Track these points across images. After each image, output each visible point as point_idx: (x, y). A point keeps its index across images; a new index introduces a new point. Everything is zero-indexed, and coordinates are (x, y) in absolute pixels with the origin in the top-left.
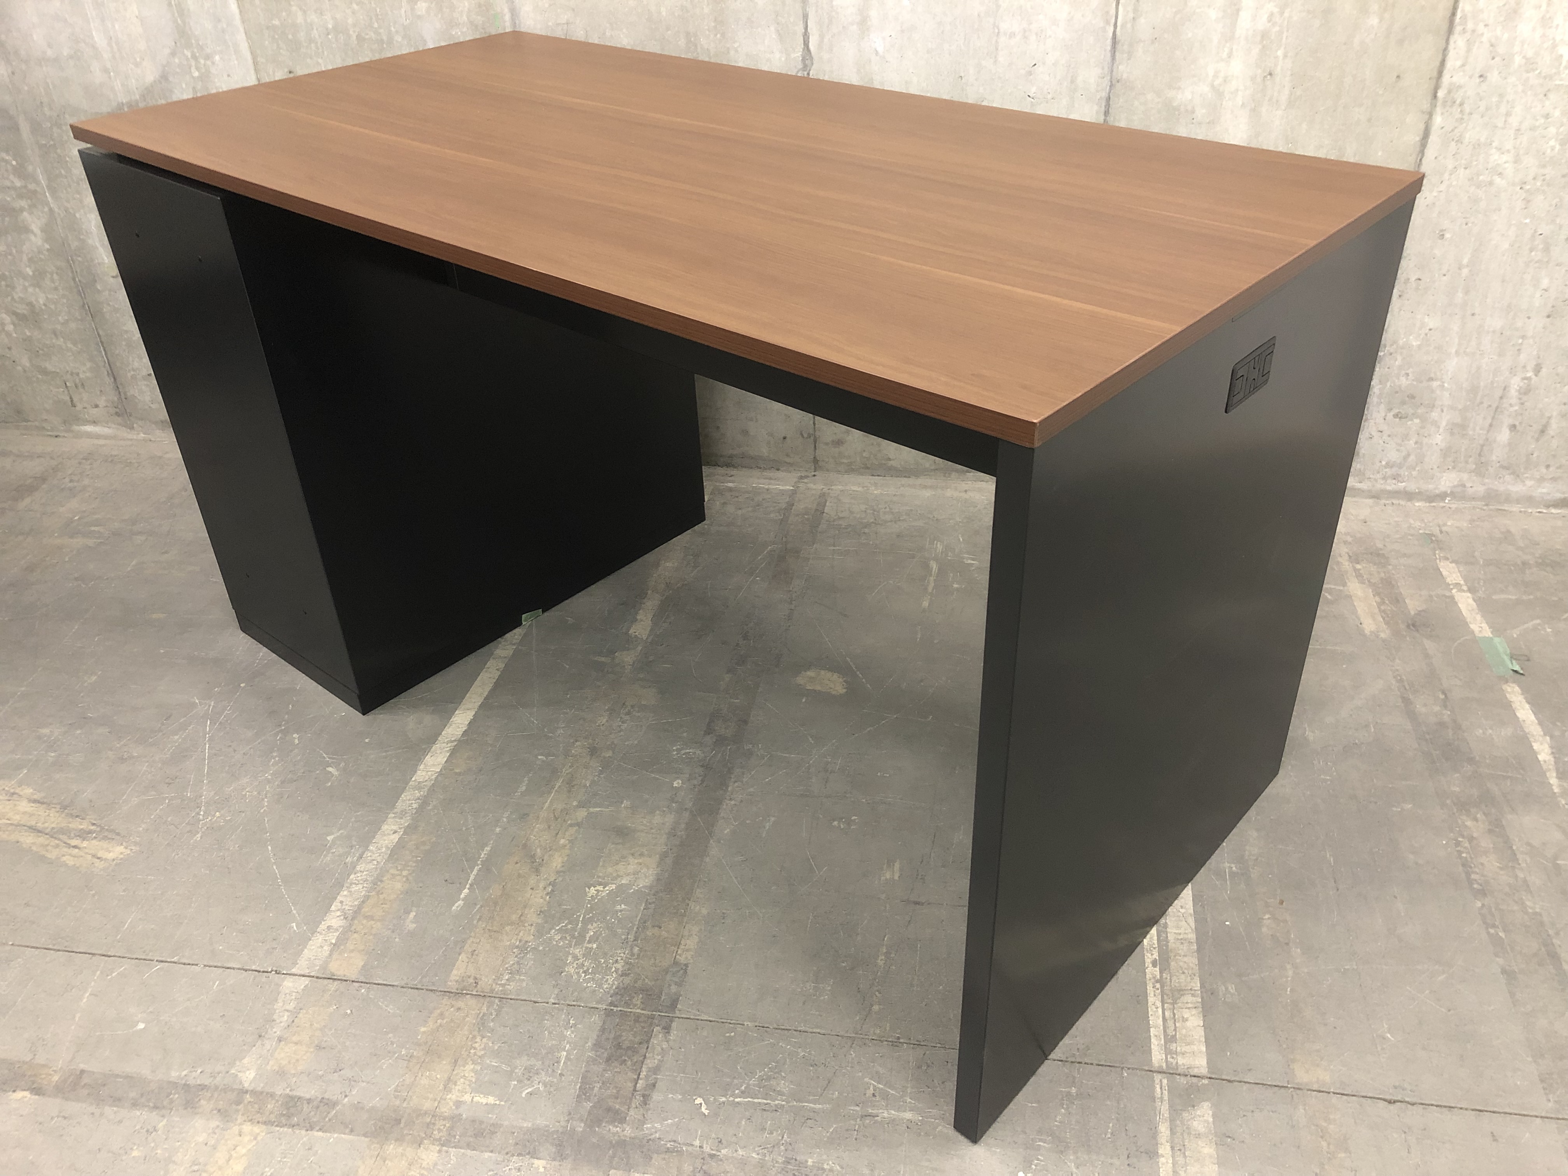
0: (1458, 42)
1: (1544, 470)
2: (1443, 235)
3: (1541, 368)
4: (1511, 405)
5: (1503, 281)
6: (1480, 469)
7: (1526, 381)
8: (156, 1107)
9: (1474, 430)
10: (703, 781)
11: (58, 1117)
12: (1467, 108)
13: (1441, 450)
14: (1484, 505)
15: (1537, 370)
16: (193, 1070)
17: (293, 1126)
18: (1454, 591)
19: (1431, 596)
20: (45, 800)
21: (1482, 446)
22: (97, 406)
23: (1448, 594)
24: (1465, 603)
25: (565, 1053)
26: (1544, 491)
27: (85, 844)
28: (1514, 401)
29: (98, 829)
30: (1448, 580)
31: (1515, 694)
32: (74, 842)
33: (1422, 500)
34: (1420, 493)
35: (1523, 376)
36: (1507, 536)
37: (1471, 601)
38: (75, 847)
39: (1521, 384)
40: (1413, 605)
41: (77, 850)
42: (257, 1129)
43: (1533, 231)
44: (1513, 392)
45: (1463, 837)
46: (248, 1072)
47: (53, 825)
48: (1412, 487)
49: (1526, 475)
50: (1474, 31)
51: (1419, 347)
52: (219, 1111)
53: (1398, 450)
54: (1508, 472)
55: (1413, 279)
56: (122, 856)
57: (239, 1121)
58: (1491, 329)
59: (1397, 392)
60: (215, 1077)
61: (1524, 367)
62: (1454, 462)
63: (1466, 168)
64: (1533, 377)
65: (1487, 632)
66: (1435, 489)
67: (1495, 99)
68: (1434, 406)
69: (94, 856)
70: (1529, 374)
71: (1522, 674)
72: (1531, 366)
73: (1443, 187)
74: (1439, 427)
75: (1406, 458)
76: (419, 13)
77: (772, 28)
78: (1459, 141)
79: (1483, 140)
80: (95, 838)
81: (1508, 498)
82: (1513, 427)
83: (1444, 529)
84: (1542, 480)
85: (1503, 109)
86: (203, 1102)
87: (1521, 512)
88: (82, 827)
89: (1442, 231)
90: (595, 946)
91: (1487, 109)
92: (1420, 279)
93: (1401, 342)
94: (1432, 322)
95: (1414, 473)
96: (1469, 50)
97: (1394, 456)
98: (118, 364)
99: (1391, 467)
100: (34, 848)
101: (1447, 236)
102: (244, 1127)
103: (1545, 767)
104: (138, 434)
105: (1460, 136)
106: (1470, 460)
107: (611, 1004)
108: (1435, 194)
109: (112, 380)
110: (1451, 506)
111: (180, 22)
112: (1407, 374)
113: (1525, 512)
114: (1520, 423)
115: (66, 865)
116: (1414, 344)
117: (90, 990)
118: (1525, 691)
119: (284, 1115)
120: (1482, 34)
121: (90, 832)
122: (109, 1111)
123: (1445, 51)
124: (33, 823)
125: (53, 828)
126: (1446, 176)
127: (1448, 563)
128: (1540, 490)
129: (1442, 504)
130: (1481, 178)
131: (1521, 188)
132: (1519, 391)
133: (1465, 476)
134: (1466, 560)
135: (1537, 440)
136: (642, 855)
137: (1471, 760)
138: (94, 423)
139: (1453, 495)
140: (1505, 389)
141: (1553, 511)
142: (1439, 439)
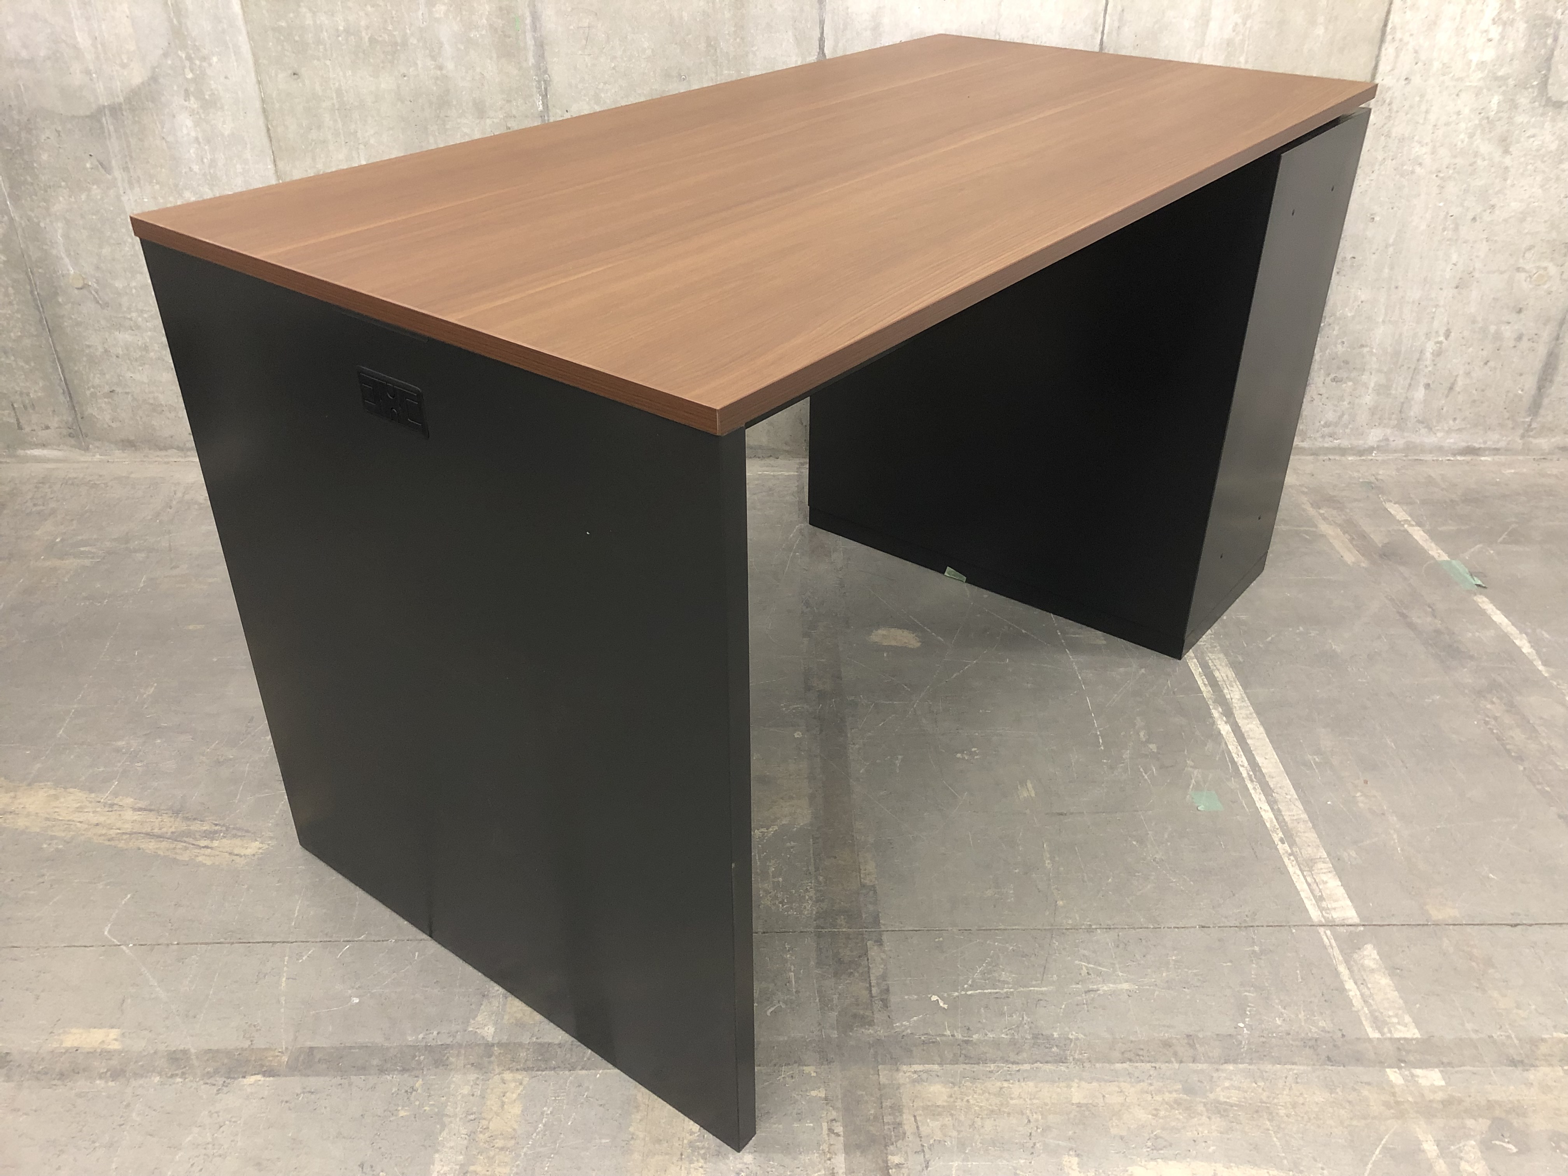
0: (1389, 50)
1: (1451, 422)
2: (1373, 218)
3: (1451, 332)
4: (1426, 367)
5: (1421, 258)
6: (1401, 425)
7: (1438, 345)
8: (404, 1070)
9: (1396, 389)
10: (821, 731)
11: (304, 1093)
12: (1395, 107)
13: (1370, 409)
14: (1405, 456)
15: (1447, 335)
16: (428, 1032)
17: (555, 1068)
18: (1406, 526)
19: (1389, 531)
20: (153, 807)
21: (1403, 403)
22: (47, 428)
23: (1402, 528)
24: (1418, 534)
25: (792, 974)
26: (1452, 441)
27: (216, 843)
28: (1428, 363)
29: (224, 829)
30: (1398, 517)
31: (1484, 602)
32: (203, 843)
33: (1354, 455)
34: (1352, 449)
35: (1436, 340)
36: (1430, 481)
37: (1422, 533)
38: (206, 847)
39: (1435, 348)
40: (1378, 538)
41: (209, 850)
42: (519, 1076)
43: (1445, 213)
44: (1428, 355)
45: (1488, 717)
46: (486, 1028)
47: (173, 830)
48: (1345, 443)
49: (1437, 428)
50: (1401, 40)
51: (1353, 317)
52: (473, 1064)
53: (1335, 411)
54: (1424, 425)
55: (1349, 256)
56: (261, 851)
57: (497, 1071)
58: (1411, 300)
59: (1334, 359)
60: (454, 1037)
61: (1437, 332)
62: (1380, 419)
63: (1392, 160)
64: (1444, 341)
65: (1445, 557)
66: (1365, 444)
67: (1417, 99)
68: (1364, 370)
69: (230, 854)
70: (1442, 338)
71: (1485, 587)
72: (1442, 331)
73: (1374, 176)
74: (1368, 388)
75: (1341, 417)
76: (437, 16)
77: (790, 33)
78: (1388, 136)
79: (1407, 135)
80: (224, 837)
81: (1423, 449)
82: (1427, 386)
83: (1379, 477)
84: (1449, 432)
85: (1423, 108)
86: (452, 1059)
87: (1433, 460)
88: (205, 828)
89: (1372, 215)
90: (781, 879)
91: (1411, 107)
92: (1354, 258)
93: (1338, 314)
94: (1364, 295)
95: (1348, 431)
96: (1397, 56)
97: (1330, 416)
98: (76, 382)
99: (1329, 426)
100: (161, 853)
101: (1377, 219)
102: (504, 1075)
103: (1531, 658)
104: (94, 456)
105: (1389, 131)
106: (1394, 416)
107: (818, 927)
108: (1367, 182)
109: (68, 399)
110: (1377, 458)
111: (175, 22)
112: (1343, 343)
113: (1437, 460)
114: (1433, 382)
115: (204, 865)
116: (1349, 315)
117: (285, 974)
118: (1493, 600)
119: (540, 1060)
120: (1407, 43)
121: (216, 832)
122: (358, 1080)
123: (1378, 56)
124: (149, 830)
125: (172, 833)
126: (1377, 167)
127: (1392, 504)
128: (1448, 441)
129: (1370, 458)
130: (1405, 167)
131: (1437, 176)
132: (1432, 353)
133: (1388, 431)
134: (1405, 501)
135: (1447, 396)
136: (791, 798)
137: (1472, 658)
138: (44, 446)
139: (1378, 448)
140: (1421, 352)
141: (1459, 458)
142: (1368, 399)
